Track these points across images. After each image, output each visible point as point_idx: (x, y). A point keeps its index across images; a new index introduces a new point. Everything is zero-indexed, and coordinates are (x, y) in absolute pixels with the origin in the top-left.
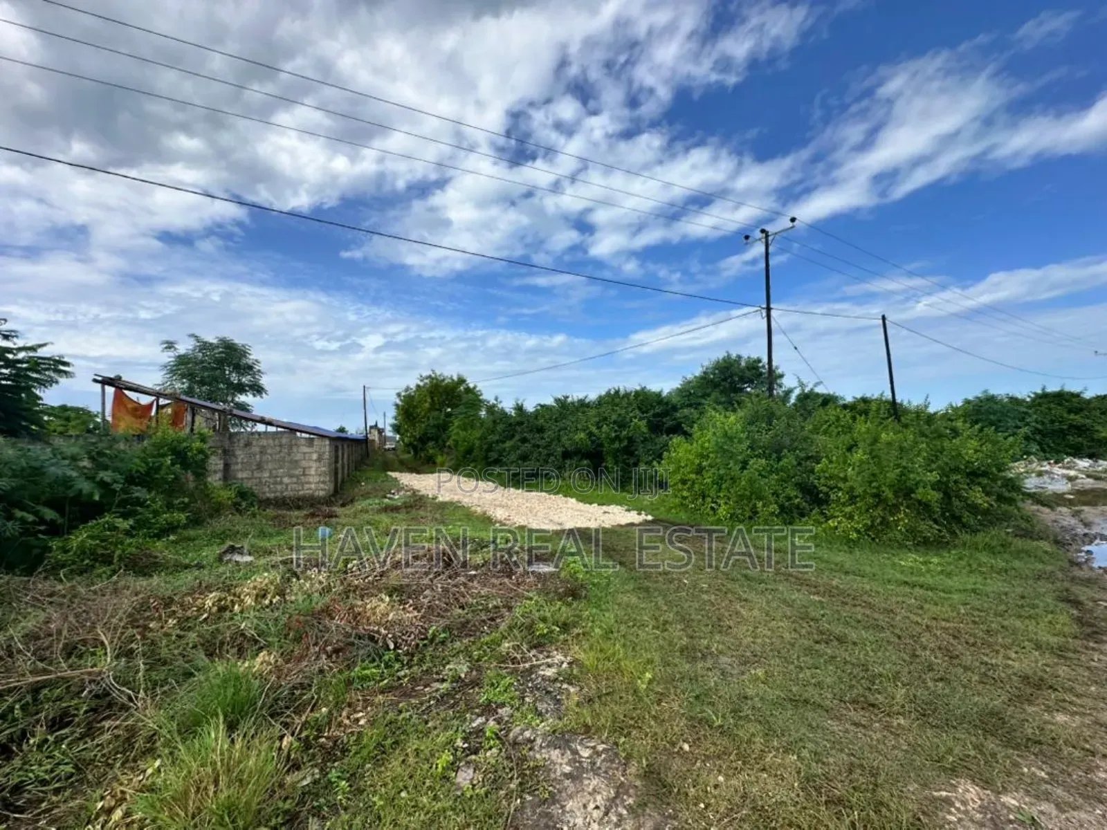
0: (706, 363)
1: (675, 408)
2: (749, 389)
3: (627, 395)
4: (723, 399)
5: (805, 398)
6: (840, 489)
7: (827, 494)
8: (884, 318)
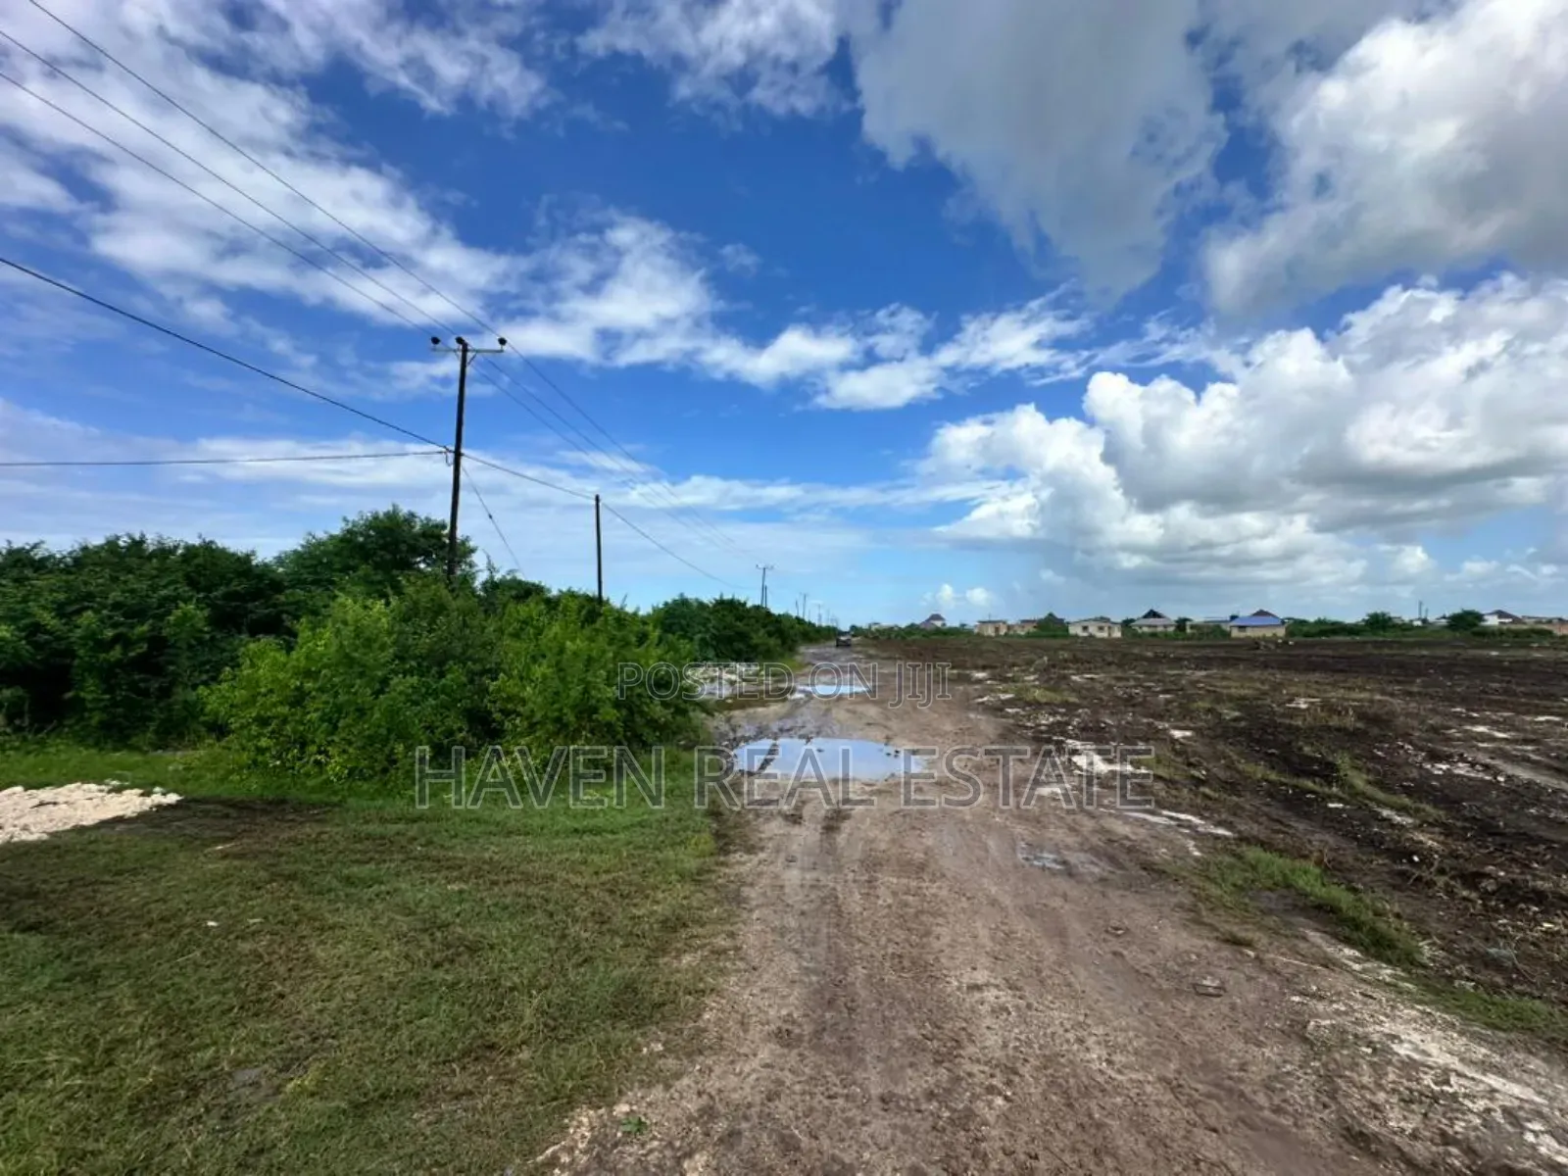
0: (353, 517)
1: (277, 586)
2: (422, 566)
3: (164, 552)
4: (379, 577)
5: (492, 586)
6: (519, 714)
7: (501, 723)
8: (597, 499)
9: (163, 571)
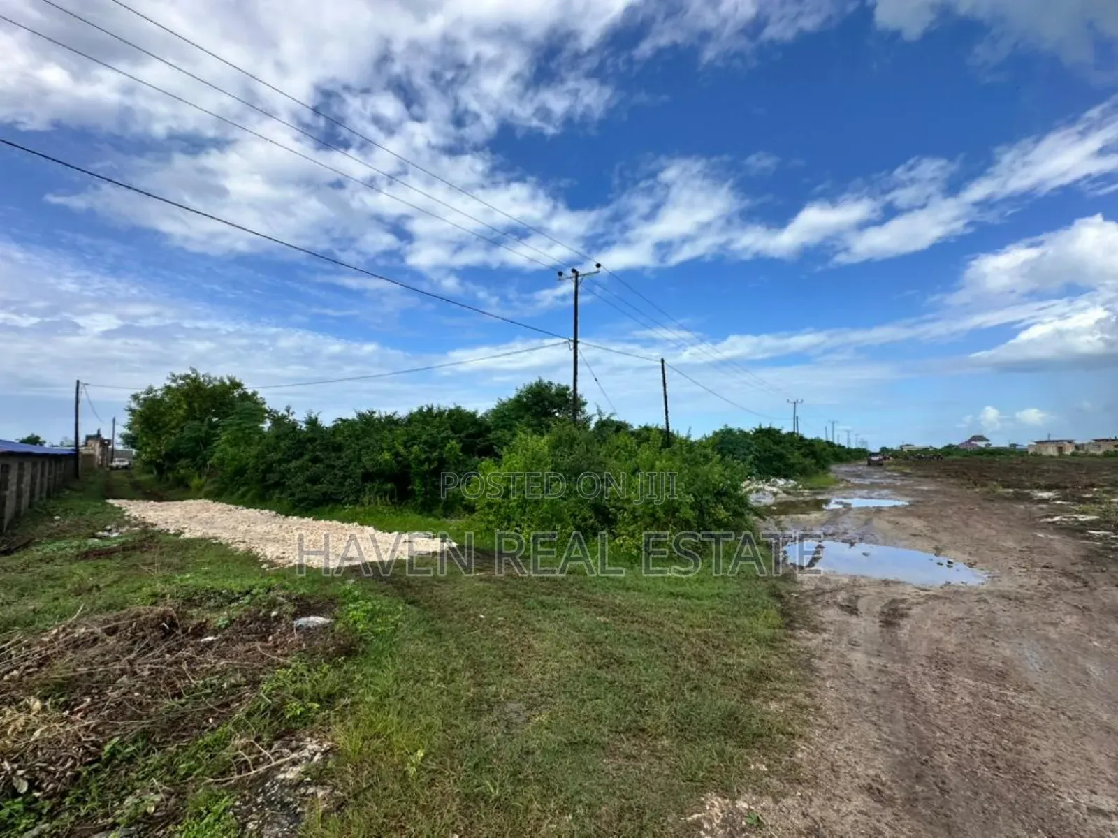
0: (521, 387)
1: (488, 430)
2: (557, 414)
3: (440, 414)
4: (535, 422)
5: (602, 425)
6: (625, 510)
7: (615, 515)
8: (663, 361)
9: (442, 423)
